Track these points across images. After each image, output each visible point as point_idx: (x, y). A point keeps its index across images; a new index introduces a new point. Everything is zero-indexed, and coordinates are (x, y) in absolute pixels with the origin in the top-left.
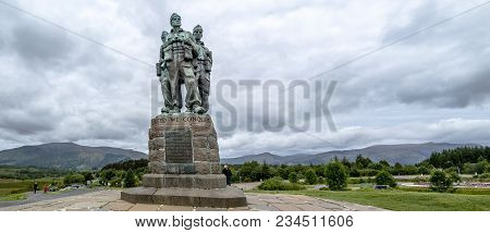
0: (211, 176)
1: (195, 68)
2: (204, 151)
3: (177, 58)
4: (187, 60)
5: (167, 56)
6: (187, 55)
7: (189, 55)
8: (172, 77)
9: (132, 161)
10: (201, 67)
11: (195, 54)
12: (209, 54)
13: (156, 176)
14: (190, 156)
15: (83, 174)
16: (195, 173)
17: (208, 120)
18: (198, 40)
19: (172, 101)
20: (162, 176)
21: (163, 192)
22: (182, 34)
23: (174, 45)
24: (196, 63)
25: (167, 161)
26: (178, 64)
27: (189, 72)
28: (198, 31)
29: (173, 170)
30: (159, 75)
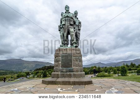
0: (79, 73)
1: (74, 28)
2: (77, 63)
3: (67, 24)
4: (71, 25)
5: (63, 23)
6: (71, 23)
7: (72, 23)
8: (65, 32)
9: (46, 67)
10: (77, 28)
11: (75, 23)
12: (80, 23)
13: (57, 73)
14: (71, 65)
15: (26, 73)
16: (73, 72)
17: (79, 50)
18: (76, 17)
19: (65, 42)
20: (60, 73)
21: (60, 80)
22: (70, 14)
23: (66, 18)
24: (75, 26)
25: (62, 67)
26: (68, 26)
27: (72, 30)
28: (76, 13)
29: (64, 71)
30: (60, 31)
